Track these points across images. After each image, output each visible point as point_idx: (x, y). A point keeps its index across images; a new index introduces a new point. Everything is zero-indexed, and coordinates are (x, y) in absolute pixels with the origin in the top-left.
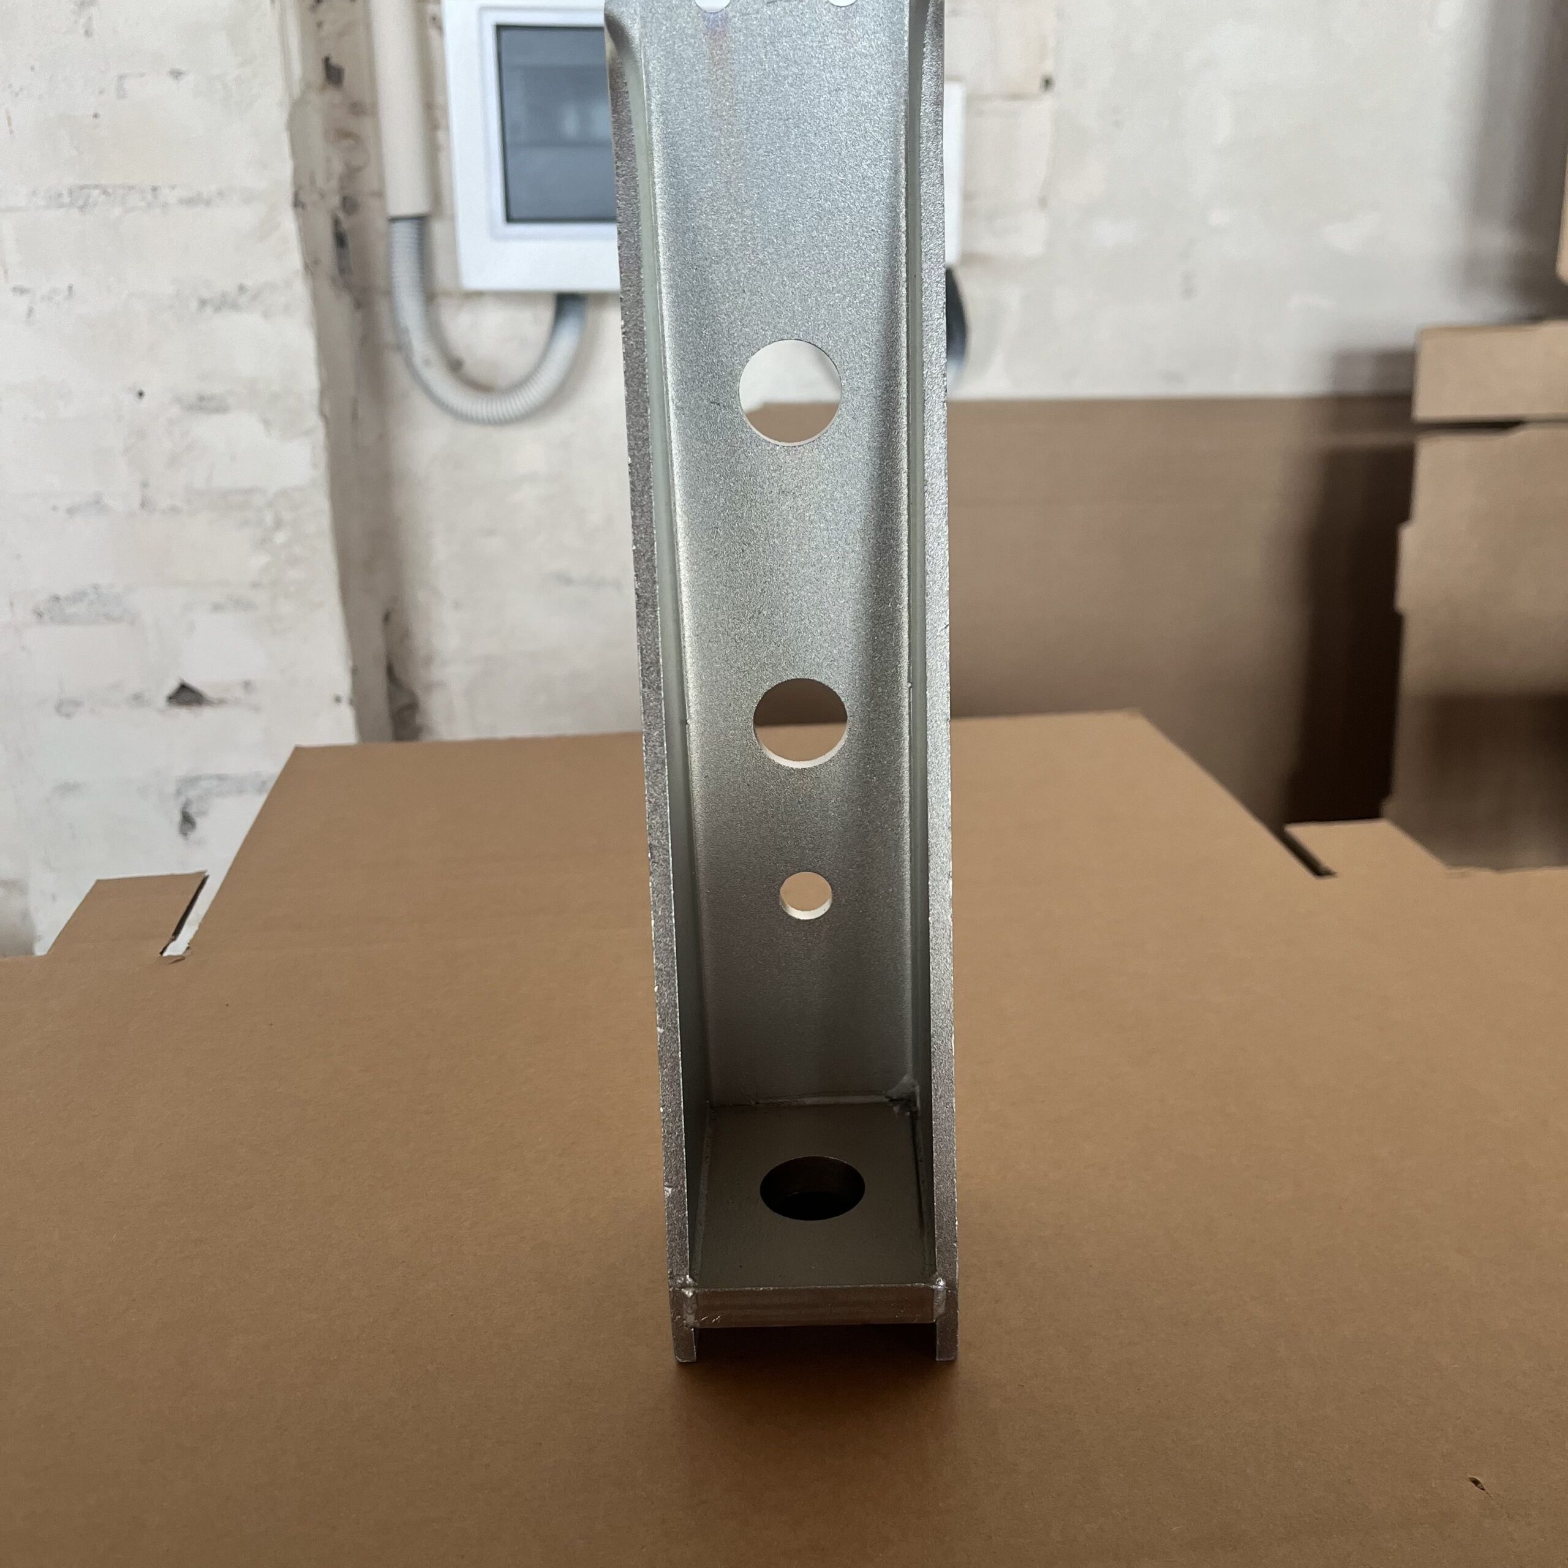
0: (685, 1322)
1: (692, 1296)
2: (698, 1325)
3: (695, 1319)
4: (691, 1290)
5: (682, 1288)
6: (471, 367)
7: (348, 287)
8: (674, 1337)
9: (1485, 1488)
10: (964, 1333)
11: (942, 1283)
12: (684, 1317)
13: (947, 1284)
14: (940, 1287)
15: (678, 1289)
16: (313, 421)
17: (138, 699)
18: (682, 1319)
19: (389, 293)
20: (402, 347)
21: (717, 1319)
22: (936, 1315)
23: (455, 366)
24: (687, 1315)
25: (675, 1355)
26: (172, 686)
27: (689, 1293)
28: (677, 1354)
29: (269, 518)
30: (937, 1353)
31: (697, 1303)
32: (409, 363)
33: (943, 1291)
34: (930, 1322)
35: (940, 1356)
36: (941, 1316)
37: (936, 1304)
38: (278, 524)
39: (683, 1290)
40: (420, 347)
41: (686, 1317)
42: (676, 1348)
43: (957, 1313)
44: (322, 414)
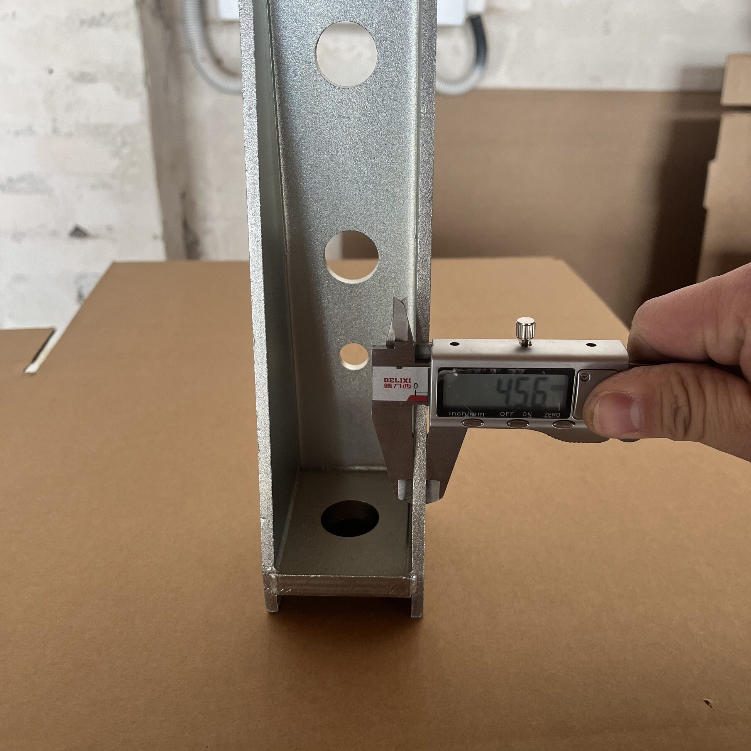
0: (271, 591)
1: (275, 578)
2: (278, 594)
3: (277, 590)
4: (274, 574)
5: (270, 573)
6: (227, 62)
7: (162, 17)
8: (266, 599)
9: (713, 707)
10: (426, 603)
11: (415, 577)
12: (271, 589)
13: (417, 577)
14: (414, 579)
15: (267, 574)
16: (141, 89)
17: (54, 234)
18: (270, 589)
19: (183, 21)
20: (191, 51)
21: (289, 591)
22: (411, 594)
23: (218, 62)
24: (273, 588)
25: (267, 608)
26: (70, 227)
27: (273, 576)
28: (268, 608)
29: (119, 140)
30: (412, 613)
31: (278, 582)
32: (194, 60)
33: (415, 581)
34: (408, 597)
35: (414, 615)
36: (414, 594)
37: (411, 588)
38: (124, 144)
39: (270, 574)
40: (200, 51)
41: (272, 589)
42: (267, 605)
43: (423, 593)
44: (146, 84)
